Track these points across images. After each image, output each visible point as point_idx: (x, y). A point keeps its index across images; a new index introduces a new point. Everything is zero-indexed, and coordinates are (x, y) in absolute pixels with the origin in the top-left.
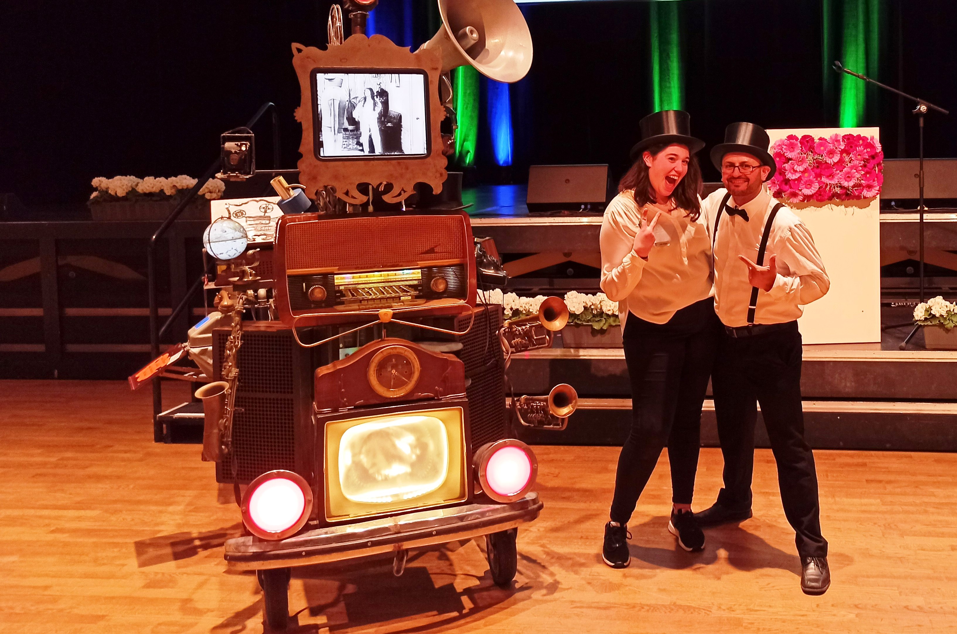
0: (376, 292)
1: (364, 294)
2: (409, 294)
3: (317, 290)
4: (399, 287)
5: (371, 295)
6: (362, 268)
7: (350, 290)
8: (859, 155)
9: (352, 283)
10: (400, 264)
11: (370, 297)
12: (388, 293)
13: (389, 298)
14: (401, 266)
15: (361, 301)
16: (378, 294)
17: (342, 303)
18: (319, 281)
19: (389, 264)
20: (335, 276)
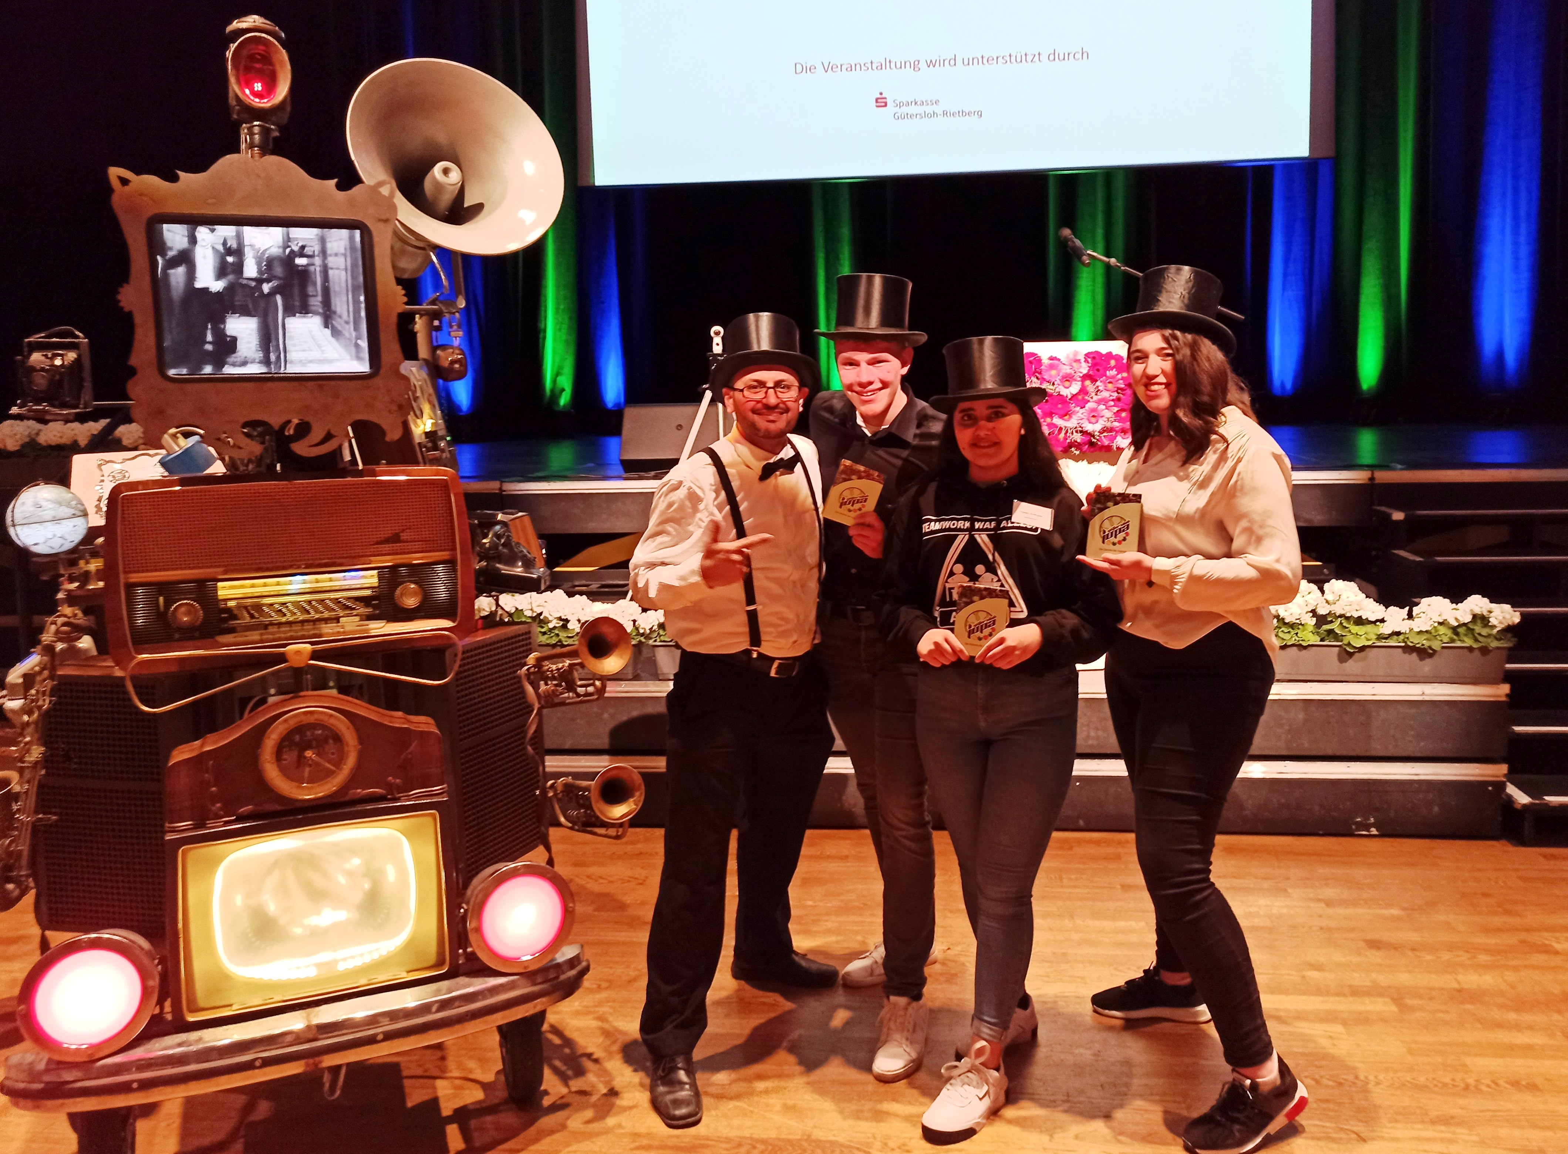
0: (295, 611)
1: (273, 614)
2: (355, 612)
3: (183, 609)
4: (336, 601)
5: (285, 615)
6: (268, 570)
7: (246, 608)
8: (1110, 382)
9: (250, 595)
10: (339, 561)
11: (284, 619)
12: (317, 611)
13: (319, 620)
14: (341, 565)
15: (266, 627)
16: (299, 614)
17: (232, 630)
18: (190, 593)
19: (317, 562)
20: (220, 584)
